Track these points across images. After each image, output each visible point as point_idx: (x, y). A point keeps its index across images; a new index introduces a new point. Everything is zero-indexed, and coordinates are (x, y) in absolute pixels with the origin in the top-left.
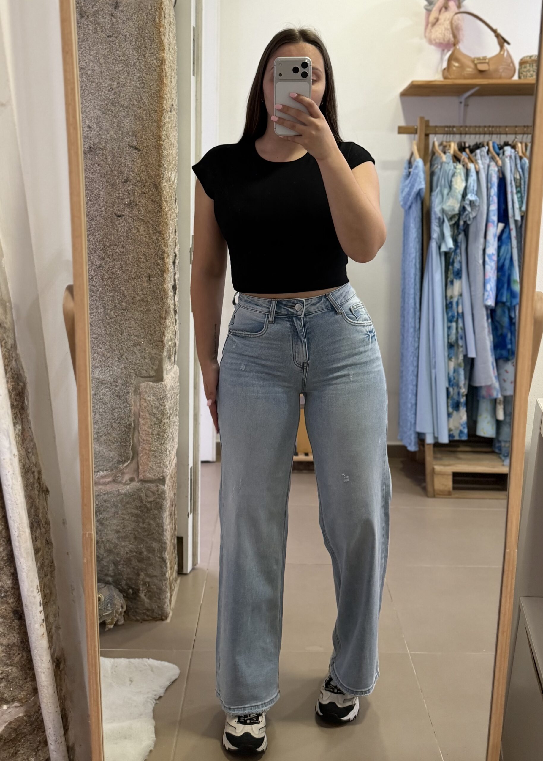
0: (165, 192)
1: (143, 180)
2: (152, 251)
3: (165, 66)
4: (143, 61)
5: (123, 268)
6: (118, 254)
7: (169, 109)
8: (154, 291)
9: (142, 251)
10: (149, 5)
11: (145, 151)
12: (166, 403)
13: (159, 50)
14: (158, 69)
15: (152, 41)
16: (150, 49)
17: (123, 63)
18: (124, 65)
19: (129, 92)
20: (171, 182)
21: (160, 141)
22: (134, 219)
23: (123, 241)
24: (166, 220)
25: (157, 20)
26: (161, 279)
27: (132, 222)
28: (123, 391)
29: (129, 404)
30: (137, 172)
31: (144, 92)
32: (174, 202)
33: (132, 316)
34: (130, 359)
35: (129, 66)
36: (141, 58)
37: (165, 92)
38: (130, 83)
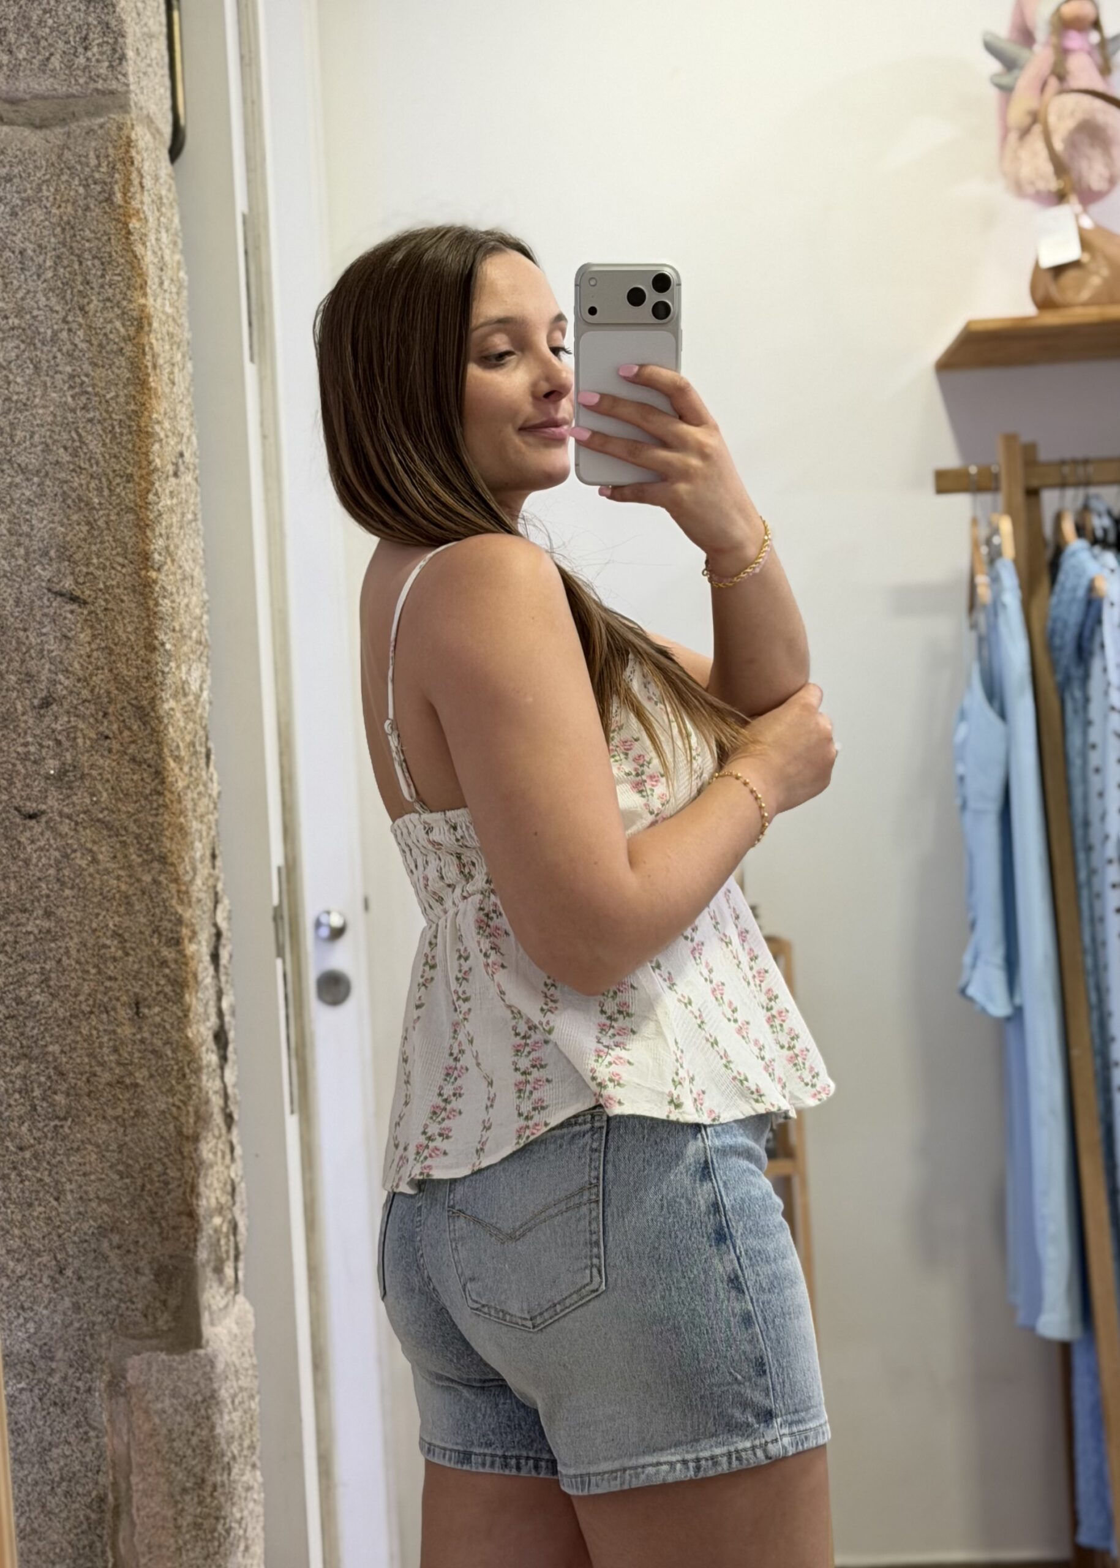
0: (171, 729)
1: (99, 697)
2: (143, 920)
3: (152, 336)
4: (80, 325)
5: (52, 983)
6: (32, 937)
7: (170, 469)
8: (154, 1052)
9: (111, 925)
10: (92, 155)
11: (103, 603)
12: (216, 1418)
13: (128, 288)
14: (128, 348)
15: (106, 264)
16: (102, 286)
17: (18, 337)
18: (23, 342)
19: (42, 426)
20: (191, 698)
21: (146, 569)
22: (77, 823)
23: (48, 896)
24: (182, 820)
25: (118, 198)
26: (174, 1008)
27: (72, 833)
28: (72, 1385)
29: (94, 1429)
30: (80, 673)
31: (90, 420)
32: (203, 762)
33: (89, 1136)
34: (90, 1278)
35: (39, 345)
36: (75, 316)
37: (155, 416)
38: (42, 397)
